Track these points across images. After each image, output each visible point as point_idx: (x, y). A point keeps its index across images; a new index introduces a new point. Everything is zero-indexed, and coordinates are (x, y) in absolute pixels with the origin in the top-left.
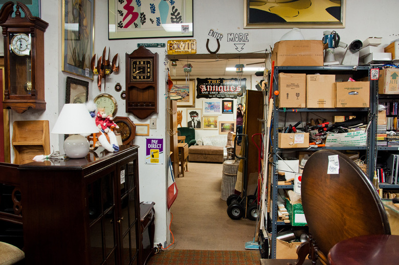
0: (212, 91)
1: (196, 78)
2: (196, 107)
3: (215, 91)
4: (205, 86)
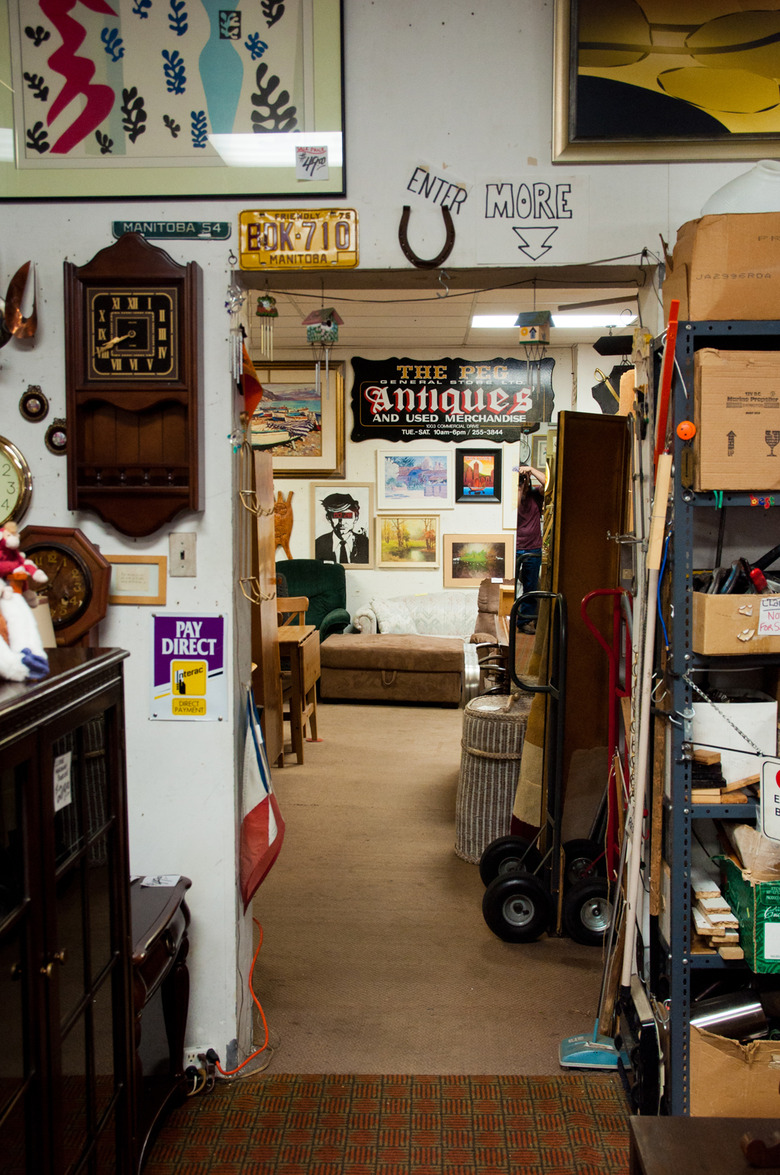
0: (416, 411)
1: (346, 356)
2: (351, 477)
3: (427, 411)
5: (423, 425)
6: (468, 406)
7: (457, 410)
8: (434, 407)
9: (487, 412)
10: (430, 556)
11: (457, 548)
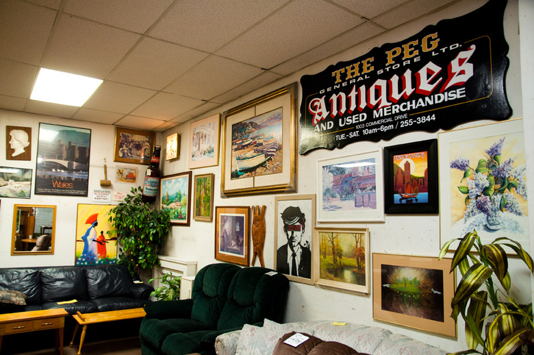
0: (348, 113)
1: (297, 78)
2: (302, 190)
3: (357, 111)
4: (322, 101)
5: (352, 127)
6: (396, 95)
7: (384, 102)
8: (363, 105)
9: (418, 95)
10: (360, 279)
11: (387, 271)
